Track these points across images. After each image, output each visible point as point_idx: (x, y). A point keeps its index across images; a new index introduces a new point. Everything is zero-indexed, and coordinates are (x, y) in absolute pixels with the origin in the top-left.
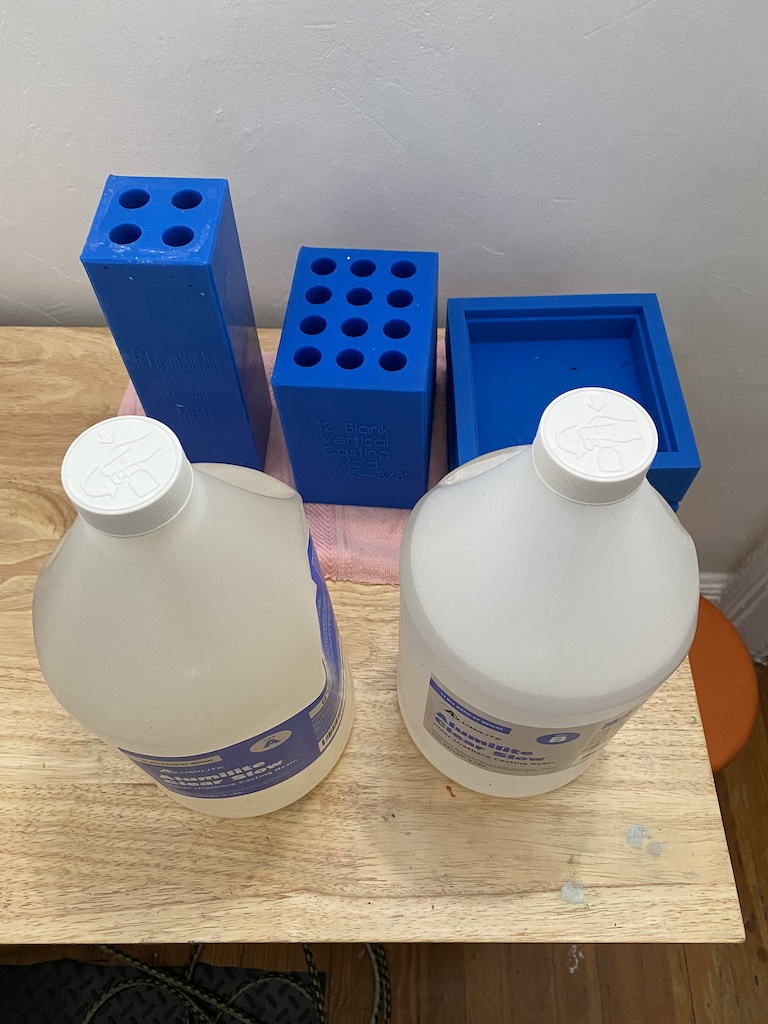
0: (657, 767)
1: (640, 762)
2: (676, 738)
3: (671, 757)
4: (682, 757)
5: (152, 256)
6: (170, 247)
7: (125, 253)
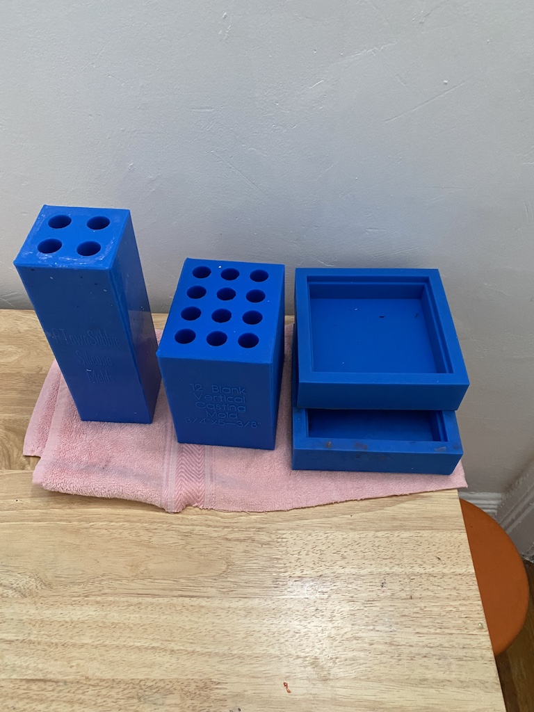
0: (453, 667)
1: (440, 662)
2: (468, 641)
3: (465, 658)
4: (474, 659)
5: (67, 262)
6: (82, 256)
7: (48, 259)
